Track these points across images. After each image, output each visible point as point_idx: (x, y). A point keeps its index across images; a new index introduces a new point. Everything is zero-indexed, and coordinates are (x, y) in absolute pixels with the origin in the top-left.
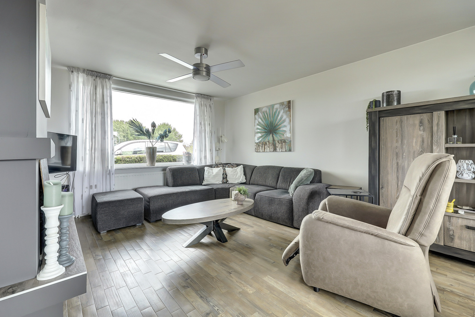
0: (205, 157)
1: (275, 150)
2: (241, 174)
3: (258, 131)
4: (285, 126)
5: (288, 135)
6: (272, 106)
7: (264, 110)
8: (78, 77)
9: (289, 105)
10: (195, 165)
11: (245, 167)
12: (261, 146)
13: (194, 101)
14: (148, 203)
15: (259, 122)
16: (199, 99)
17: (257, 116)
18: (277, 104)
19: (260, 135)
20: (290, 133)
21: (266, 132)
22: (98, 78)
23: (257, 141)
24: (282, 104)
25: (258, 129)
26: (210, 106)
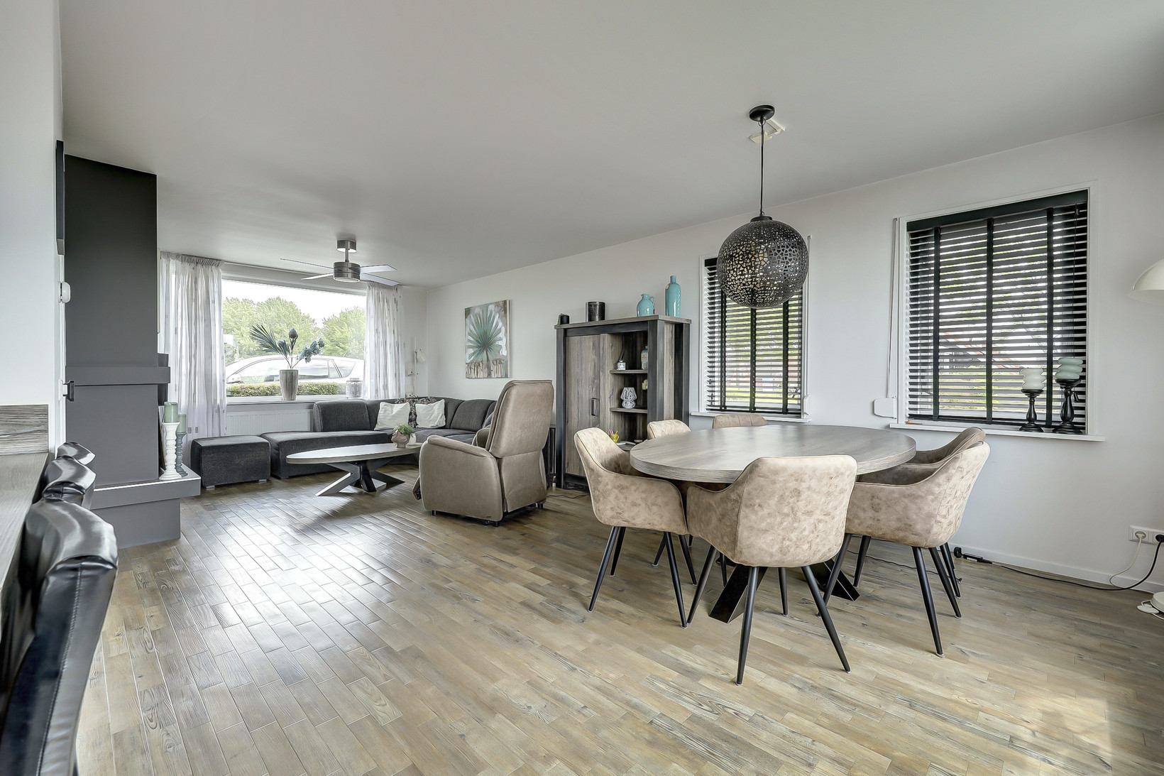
0: (386, 387)
1: (489, 375)
2: (438, 414)
3: (470, 344)
4: (501, 339)
5: (504, 352)
6: (487, 306)
7: (477, 310)
8: (168, 266)
9: (504, 307)
10: (367, 399)
11: (448, 402)
12: (473, 367)
13: (366, 291)
14: (277, 452)
15: (470, 330)
16: (375, 291)
17: (468, 321)
18: (492, 304)
19: (471, 351)
20: (507, 350)
21: (479, 347)
22: (199, 266)
23: (468, 361)
24: (497, 304)
25: (469, 341)
26: (396, 301)
